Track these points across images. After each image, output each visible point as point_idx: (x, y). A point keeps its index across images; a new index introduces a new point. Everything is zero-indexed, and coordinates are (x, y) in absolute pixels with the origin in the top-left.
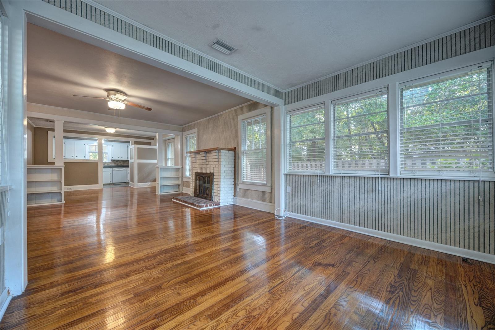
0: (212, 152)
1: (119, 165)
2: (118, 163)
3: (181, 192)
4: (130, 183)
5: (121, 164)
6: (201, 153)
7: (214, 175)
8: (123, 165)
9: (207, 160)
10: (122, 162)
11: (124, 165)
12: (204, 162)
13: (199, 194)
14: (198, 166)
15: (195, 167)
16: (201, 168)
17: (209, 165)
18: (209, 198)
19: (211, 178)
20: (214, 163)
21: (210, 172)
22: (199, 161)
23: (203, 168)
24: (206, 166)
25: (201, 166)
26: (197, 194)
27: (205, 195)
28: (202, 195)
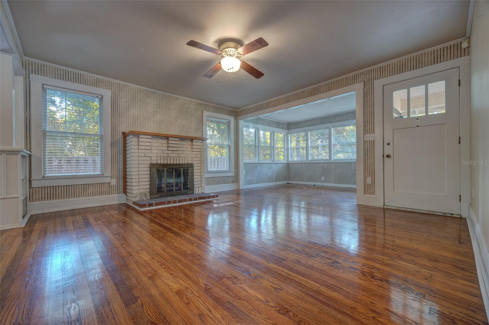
3: (29, 214)
9: (179, 149)
12: (173, 151)
13: (166, 193)
14: (157, 154)
15: (146, 157)
16: (166, 158)
17: (183, 154)
18: (189, 192)
19: (190, 169)
20: (193, 153)
21: (186, 163)
22: (158, 148)
23: (170, 158)
24: (177, 155)
25: (166, 155)
26: (160, 194)
27: (181, 190)
28: (174, 192)
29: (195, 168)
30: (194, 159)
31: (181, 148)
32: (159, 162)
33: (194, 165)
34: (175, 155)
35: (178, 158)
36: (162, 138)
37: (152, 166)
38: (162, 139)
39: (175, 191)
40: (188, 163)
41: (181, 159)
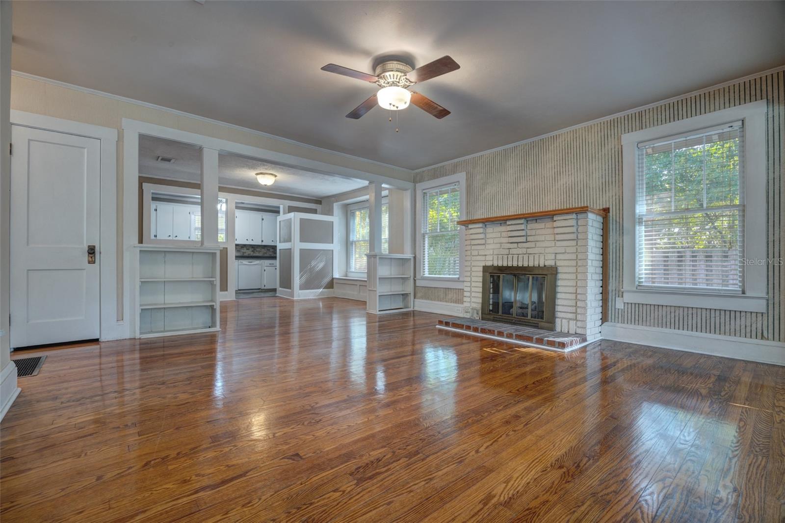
0: (555, 218)
1: (245, 255)
2: (244, 250)
3: (411, 309)
4: (279, 289)
5: (249, 252)
6: (508, 223)
7: (559, 271)
8: (252, 254)
9: (529, 239)
10: (251, 249)
11: (255, 255)
12: (517, 243)
13: (500, 316)
14: (493, 251)
15: (480, 255)
16: (506, 256)
17: (536, 248)
18: (542, 324)
19: (548, 278)
20: (558, 244)
21: (542, 265)
22: (496, 241)
23: (513, 257)
24: (524, 251)
25: (506, 252)
26: (494, 315)
27: (527, 317)
28: (515, 318)
29: (560, 276)
30: (559, 257)
31: (532, 237)
32: (495, 264)
33: (560, 270)
34: (520, 251)
35: (526, 257)
36: (501, 223)
37: (485, 269)
38: (501, 225)
39: (517, 315)
40: (545, 266)
41: (531, 258)
